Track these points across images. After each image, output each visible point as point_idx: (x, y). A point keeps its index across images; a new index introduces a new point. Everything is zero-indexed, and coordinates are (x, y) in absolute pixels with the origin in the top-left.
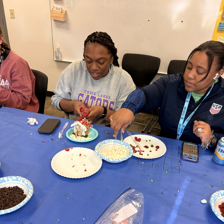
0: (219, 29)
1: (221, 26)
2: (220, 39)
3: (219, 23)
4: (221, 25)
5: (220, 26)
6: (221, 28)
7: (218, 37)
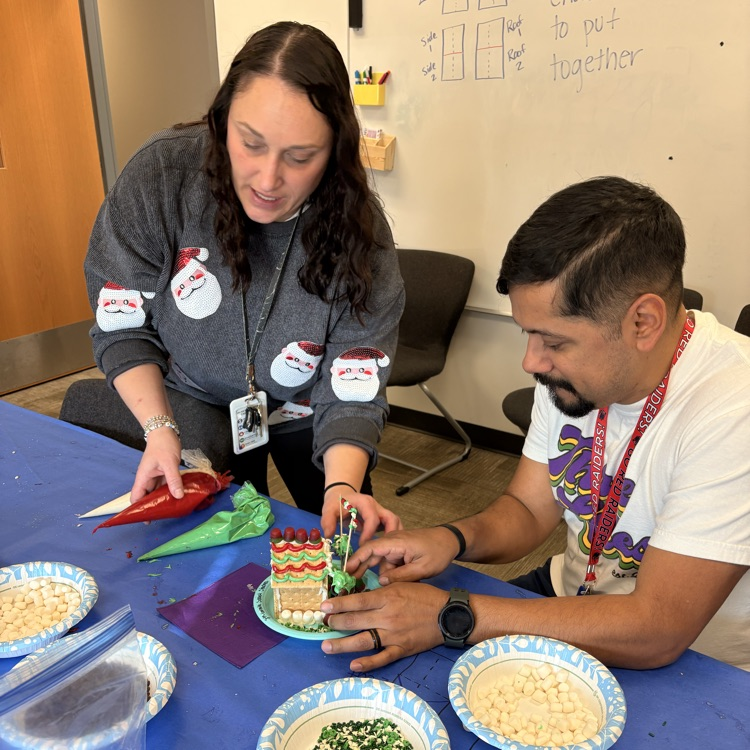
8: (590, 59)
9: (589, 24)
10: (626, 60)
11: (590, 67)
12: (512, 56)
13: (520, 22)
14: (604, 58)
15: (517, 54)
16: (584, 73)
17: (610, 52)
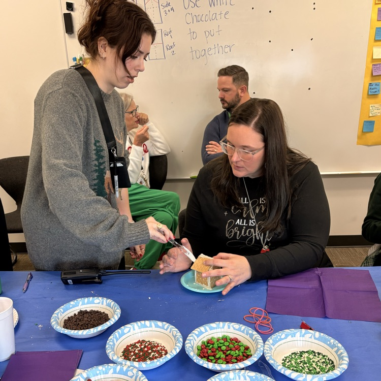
0: (370, 93)
1: (373, 89)
2: (374, 109)
3: (368, 85)
4: (372, 87)
5: (370, 89)
6: (373, 91)
7: (370, 105)
8: (210, 49)
9: (207, 33)
10: (227, 50)
11: (210, 53)
12: (169, 48)
13: (171, 31)
14: (217, 49)
15: (171, 47)
16: (208, 56)
17: (219, 46)
